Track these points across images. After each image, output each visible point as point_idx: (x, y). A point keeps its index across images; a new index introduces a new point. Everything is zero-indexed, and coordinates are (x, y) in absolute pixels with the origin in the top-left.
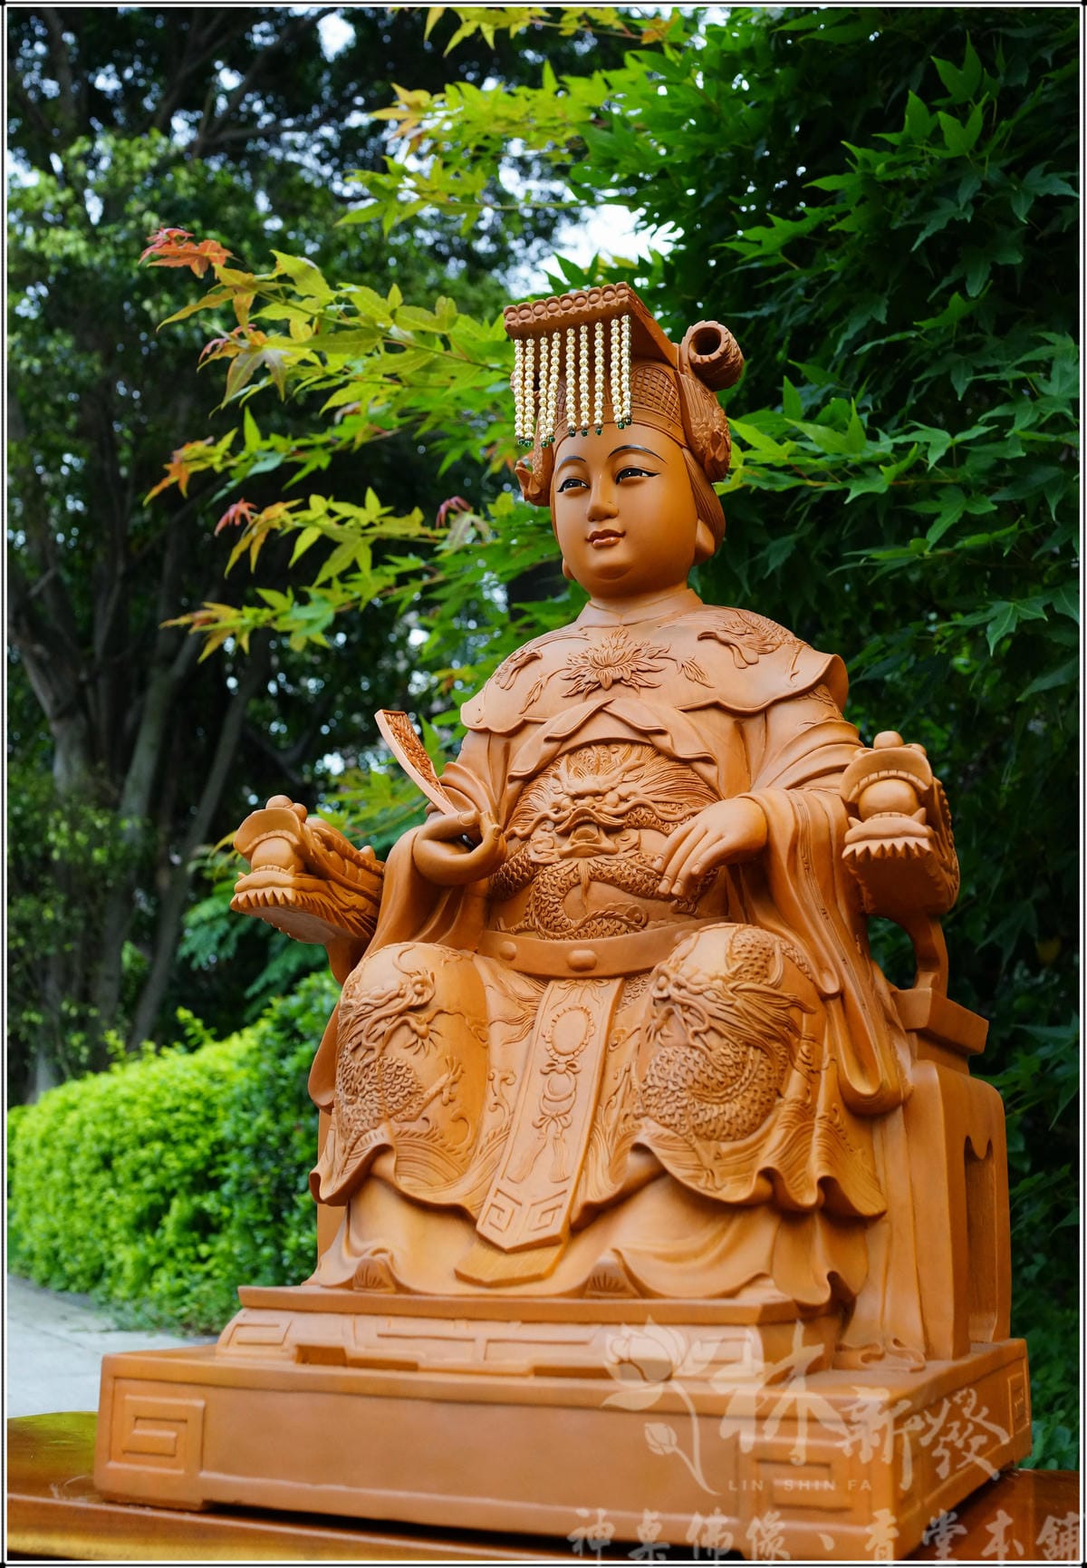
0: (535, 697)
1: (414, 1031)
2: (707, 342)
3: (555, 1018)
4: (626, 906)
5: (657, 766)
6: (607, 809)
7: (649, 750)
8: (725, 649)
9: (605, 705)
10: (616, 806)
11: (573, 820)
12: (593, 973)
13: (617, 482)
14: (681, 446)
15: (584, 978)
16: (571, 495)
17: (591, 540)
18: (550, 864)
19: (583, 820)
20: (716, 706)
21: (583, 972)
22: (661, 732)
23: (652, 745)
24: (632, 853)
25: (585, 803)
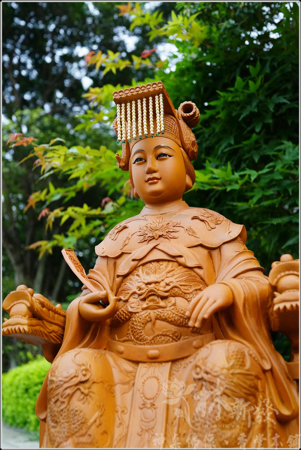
0: (126, 243)
1: (82, 393)
2: (187, 109)
3: (143, 381)
4: (171, 331)
5: (180, 271)
6: (161, 289)
7: (176, 264)
8: (202, 223)
9: (156, 246)
10: (165, 288)
11: (147, 294)
12: (159, 360)
13: (157, 159)
14: (180, 147)
15: (155, 362)
16: (139, 164)
17: (147, 181)
18: (138, 313)
19: (152, 293)
20: (201, 245)
21: (154, 360)
22: (181, 256)
23: (177, 262)
24: (173, 307)
25: (152, 286)
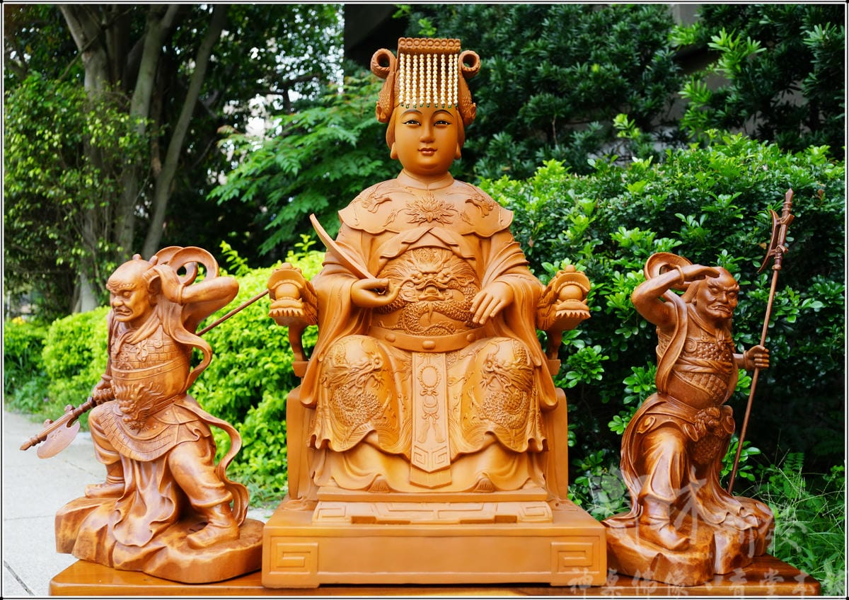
0: (392, 219)
1: (376, 380)
4: (447, 323)
5: (455, 262)
6: (440, 280)
7: (450, 253)
8: (476, 208)
9: (430, 230)
10: (443, 279)
11: (425, 284)
12: (433, 351)
13: (435, 126)
15: (429, 353)
16: (411, 127)
17: (420, 151)
18: (414, 302)
19: (430, 284)
20: (474, 234)
21: (430, 350)
22: (456, 246)
23: (451, 251)
24: (450, 300)
25: (430, 276)
